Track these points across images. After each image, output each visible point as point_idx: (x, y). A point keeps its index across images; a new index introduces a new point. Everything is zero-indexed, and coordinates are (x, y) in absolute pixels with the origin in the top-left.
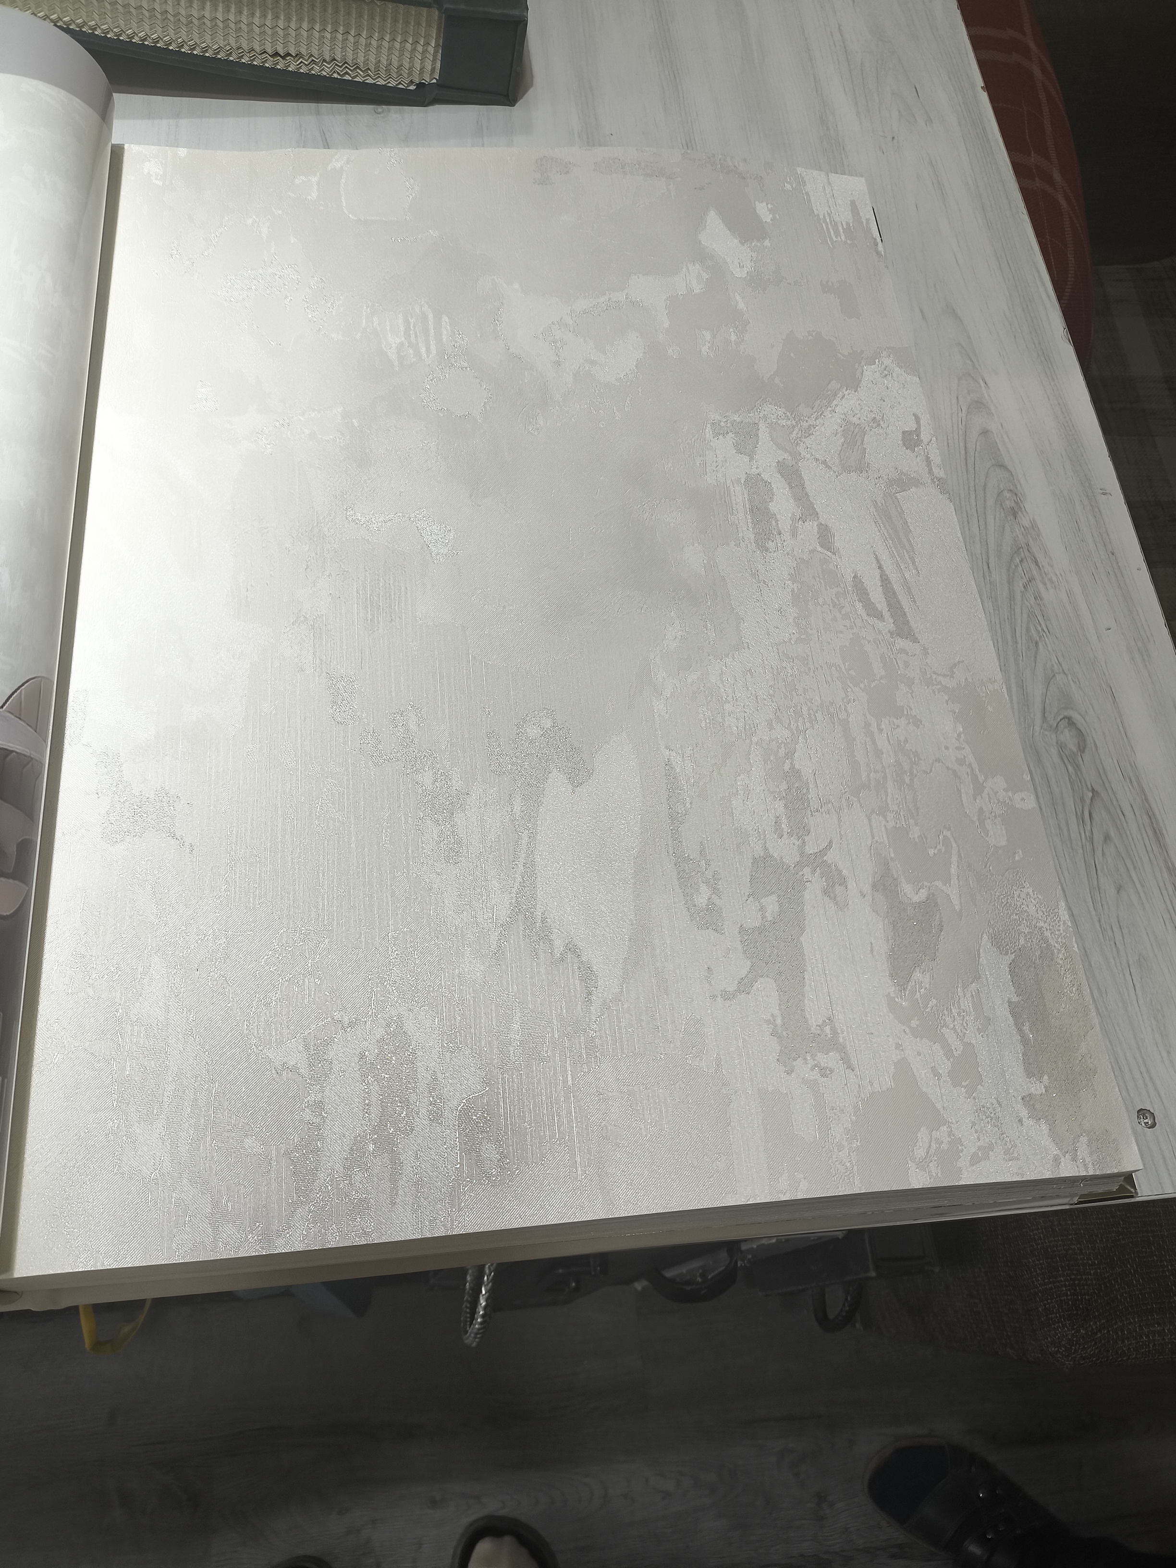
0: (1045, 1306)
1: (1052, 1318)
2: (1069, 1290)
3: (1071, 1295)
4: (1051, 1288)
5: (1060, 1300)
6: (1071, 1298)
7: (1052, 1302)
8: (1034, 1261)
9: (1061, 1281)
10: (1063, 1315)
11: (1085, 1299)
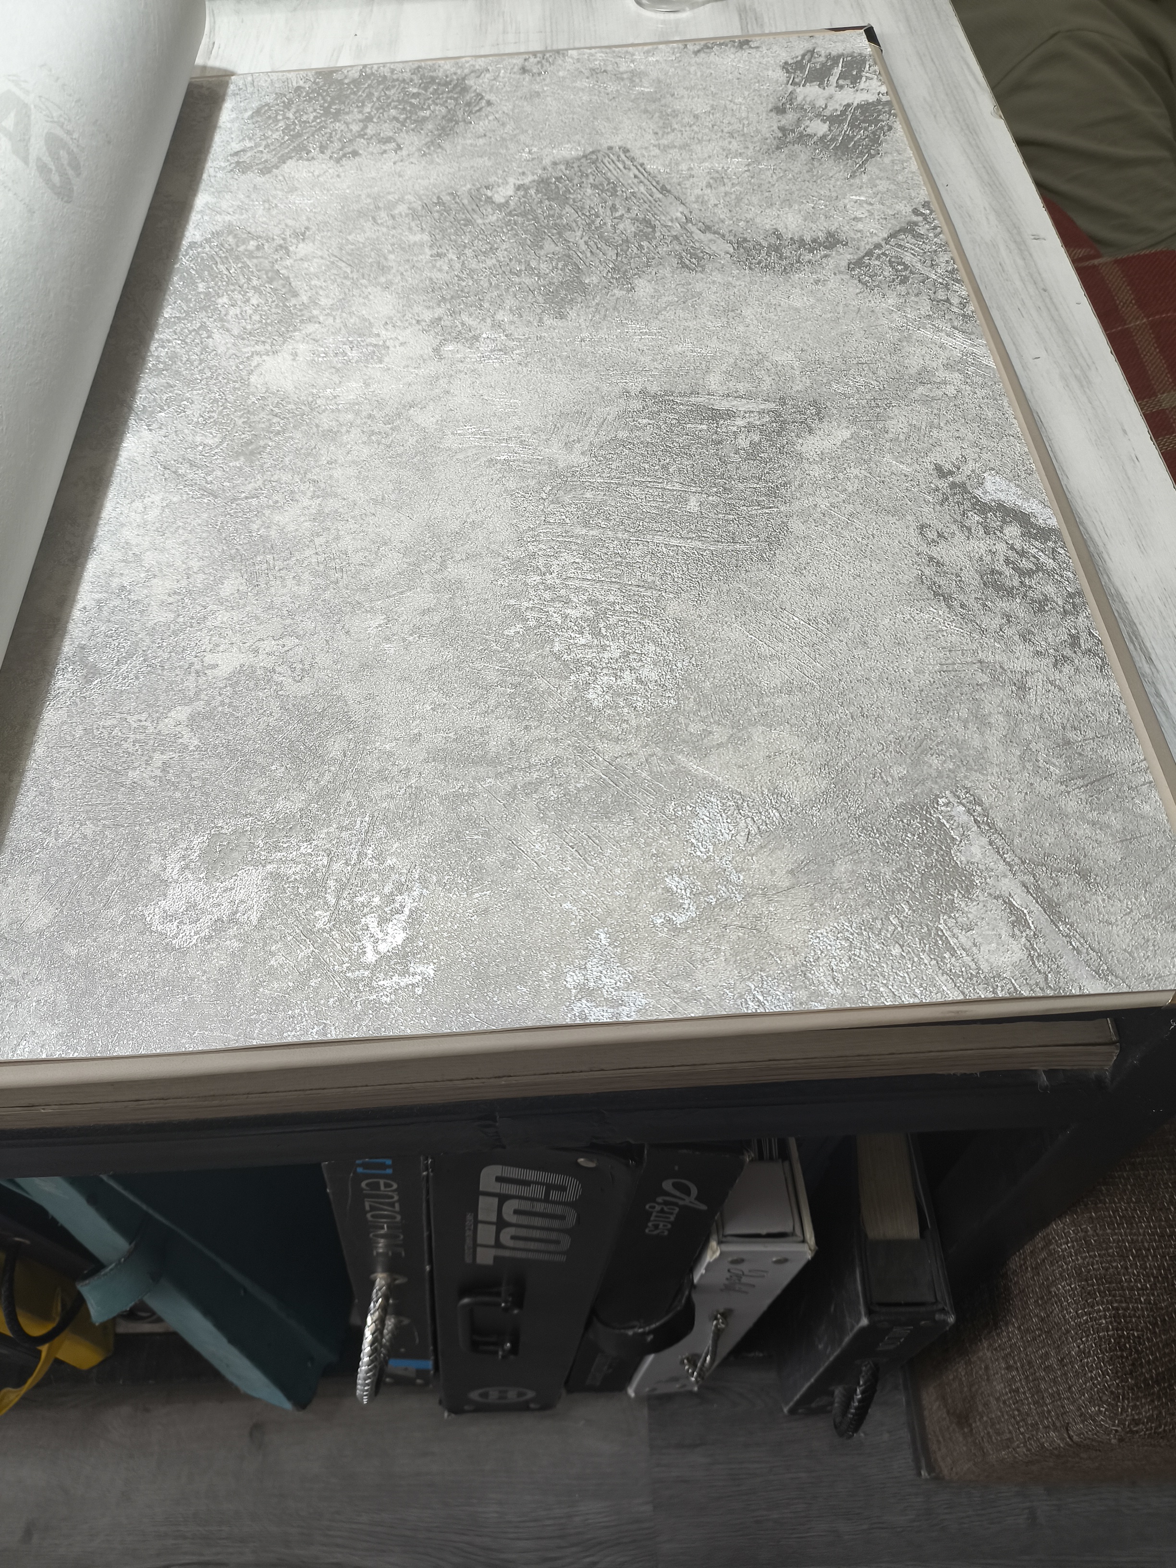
0: (1079, 1347)
1: (1088, 1362)
2: (1111, 1323)
3: (1113, 1330)
4: (1086, 1322)
5: (1099, 1336)
6: (1114, 1334)
7: (1087, 1340)
8: (1064, 1287)
9: (1099, 1311)
10: (1103, 1358)
11: (1133, 1335)
